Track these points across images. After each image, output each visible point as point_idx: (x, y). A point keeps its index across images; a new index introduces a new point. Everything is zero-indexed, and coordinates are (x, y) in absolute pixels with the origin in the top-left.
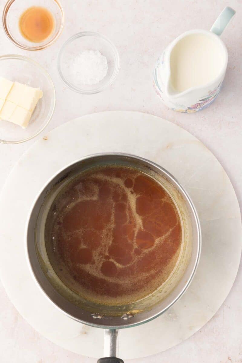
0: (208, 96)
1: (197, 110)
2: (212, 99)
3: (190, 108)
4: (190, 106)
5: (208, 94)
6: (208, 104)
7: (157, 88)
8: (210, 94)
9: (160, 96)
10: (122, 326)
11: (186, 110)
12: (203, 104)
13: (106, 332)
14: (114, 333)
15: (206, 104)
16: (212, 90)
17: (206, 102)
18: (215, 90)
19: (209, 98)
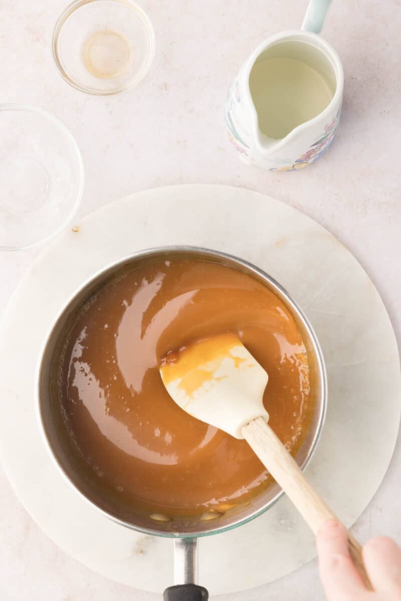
0: (324, 134)
1: (310, 161)
2: (331, 136)
3: (300, 161)
4: (299, 158)
5: (324, 132)
6: (326, 148)
7: (238, 143)
8: (326, 131)
9: (246, 155)
10: (202, 532)
11: (294, 166)
12: (319, 148)
13: (177, 544)
14: (190, 546)
15: (323, 148)
16: (330, 123)
17: (323, 144)
18: (334, 122)
19: (327, 136)
